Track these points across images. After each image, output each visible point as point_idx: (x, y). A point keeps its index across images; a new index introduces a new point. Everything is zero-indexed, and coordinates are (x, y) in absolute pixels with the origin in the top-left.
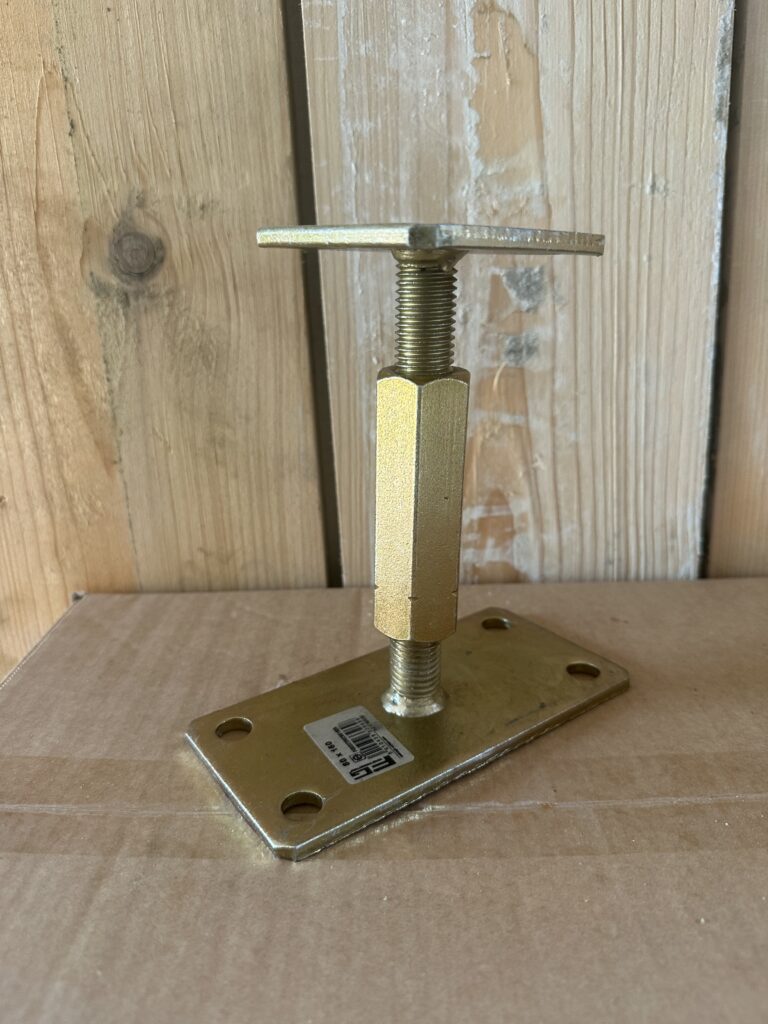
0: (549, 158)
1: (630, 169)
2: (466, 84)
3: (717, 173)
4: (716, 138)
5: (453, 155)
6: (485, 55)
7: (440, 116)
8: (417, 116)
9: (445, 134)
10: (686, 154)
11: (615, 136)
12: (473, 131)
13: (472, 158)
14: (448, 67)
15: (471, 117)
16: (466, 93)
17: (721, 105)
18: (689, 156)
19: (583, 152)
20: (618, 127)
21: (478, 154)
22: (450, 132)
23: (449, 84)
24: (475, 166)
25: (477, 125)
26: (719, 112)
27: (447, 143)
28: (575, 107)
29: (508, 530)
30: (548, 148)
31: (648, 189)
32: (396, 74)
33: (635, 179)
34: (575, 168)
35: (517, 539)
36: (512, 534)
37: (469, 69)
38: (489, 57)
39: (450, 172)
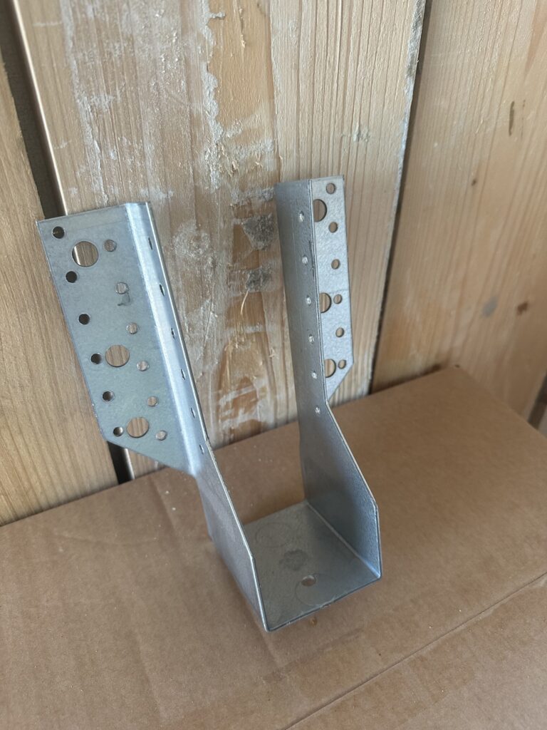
0: (279, 117)
1: (343, 122)
2: (203, 47)
3: (404, 120)
4: (406, 91)
5: (195, 121)
6: (220, 15)
7: (180, 82)
8: (156, 84)
9: (186, 102)
10: (384, 105)
11: (332, 93)
12: (212, 97)
13: (212, 123)
14: (185, 29)
15: (209, 82)
16: (203, 58)
17: (412, 62)
18: (386, 107)
19: (307, 109)
20: (335, 85)
21: (217, 120)
22: (190, 99)
23: (187, 48)
24: (215, 130)
25: (215, 90)
26: (410, 68)
27: (188, 110)
28: (301, 67)
29: (253, 400)
30: (278, 107)
31: (355, 138)
32: (131, 40)
33: (346, 129)
34: (300, 124)
35: (259, 403)
36: (255, 402)
37: (205, 31)
38: (224, 18)
39: (193, 138)
